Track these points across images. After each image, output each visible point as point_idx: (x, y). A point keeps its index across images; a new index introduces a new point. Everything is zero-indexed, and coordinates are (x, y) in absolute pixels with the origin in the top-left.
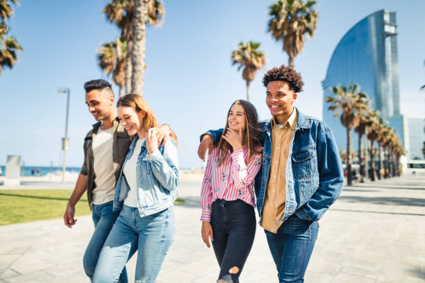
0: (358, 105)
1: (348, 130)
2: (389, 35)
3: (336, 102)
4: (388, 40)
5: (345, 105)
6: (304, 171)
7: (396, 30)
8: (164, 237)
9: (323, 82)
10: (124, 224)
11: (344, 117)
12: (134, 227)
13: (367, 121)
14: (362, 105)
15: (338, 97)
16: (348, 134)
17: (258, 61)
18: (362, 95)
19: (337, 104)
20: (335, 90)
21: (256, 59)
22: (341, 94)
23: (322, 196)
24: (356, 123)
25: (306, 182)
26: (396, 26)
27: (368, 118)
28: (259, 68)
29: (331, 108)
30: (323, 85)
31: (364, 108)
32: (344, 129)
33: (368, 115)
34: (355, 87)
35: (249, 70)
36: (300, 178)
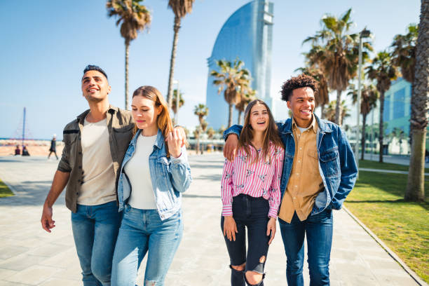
0: (241, 82)
1: (230, 106)
2: (267, 23)
3: (220, 76)
4: (266, 27)
5: (228, 81)
6: (332, 169)
7: (272, 20)
8: (177, 235)
9: (208, 59)
10: (132, 228)
11: (228, 92)
12: (144, 229)
13: (247, 99)
14: (244, 82)
15: (222, 72)
16: (230, 110)
17: (140, 16)
18: (246, 73)
19: (222, 79)
20: (221, 63)
21: (138, 13)
22: (225, 68)
23: (344, 189)
24: (238, 100)
25: (335, 179)
26: (272, 17)
27: (247, 96)
28: (141, 26)
29: (215, 82)
30: (209, 63)
31: (245, 85)
32: (227, 105)
33: (248, 94)
34: (239, 63)
35: (129, 25)
36: (329, 176)
